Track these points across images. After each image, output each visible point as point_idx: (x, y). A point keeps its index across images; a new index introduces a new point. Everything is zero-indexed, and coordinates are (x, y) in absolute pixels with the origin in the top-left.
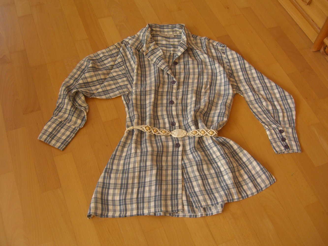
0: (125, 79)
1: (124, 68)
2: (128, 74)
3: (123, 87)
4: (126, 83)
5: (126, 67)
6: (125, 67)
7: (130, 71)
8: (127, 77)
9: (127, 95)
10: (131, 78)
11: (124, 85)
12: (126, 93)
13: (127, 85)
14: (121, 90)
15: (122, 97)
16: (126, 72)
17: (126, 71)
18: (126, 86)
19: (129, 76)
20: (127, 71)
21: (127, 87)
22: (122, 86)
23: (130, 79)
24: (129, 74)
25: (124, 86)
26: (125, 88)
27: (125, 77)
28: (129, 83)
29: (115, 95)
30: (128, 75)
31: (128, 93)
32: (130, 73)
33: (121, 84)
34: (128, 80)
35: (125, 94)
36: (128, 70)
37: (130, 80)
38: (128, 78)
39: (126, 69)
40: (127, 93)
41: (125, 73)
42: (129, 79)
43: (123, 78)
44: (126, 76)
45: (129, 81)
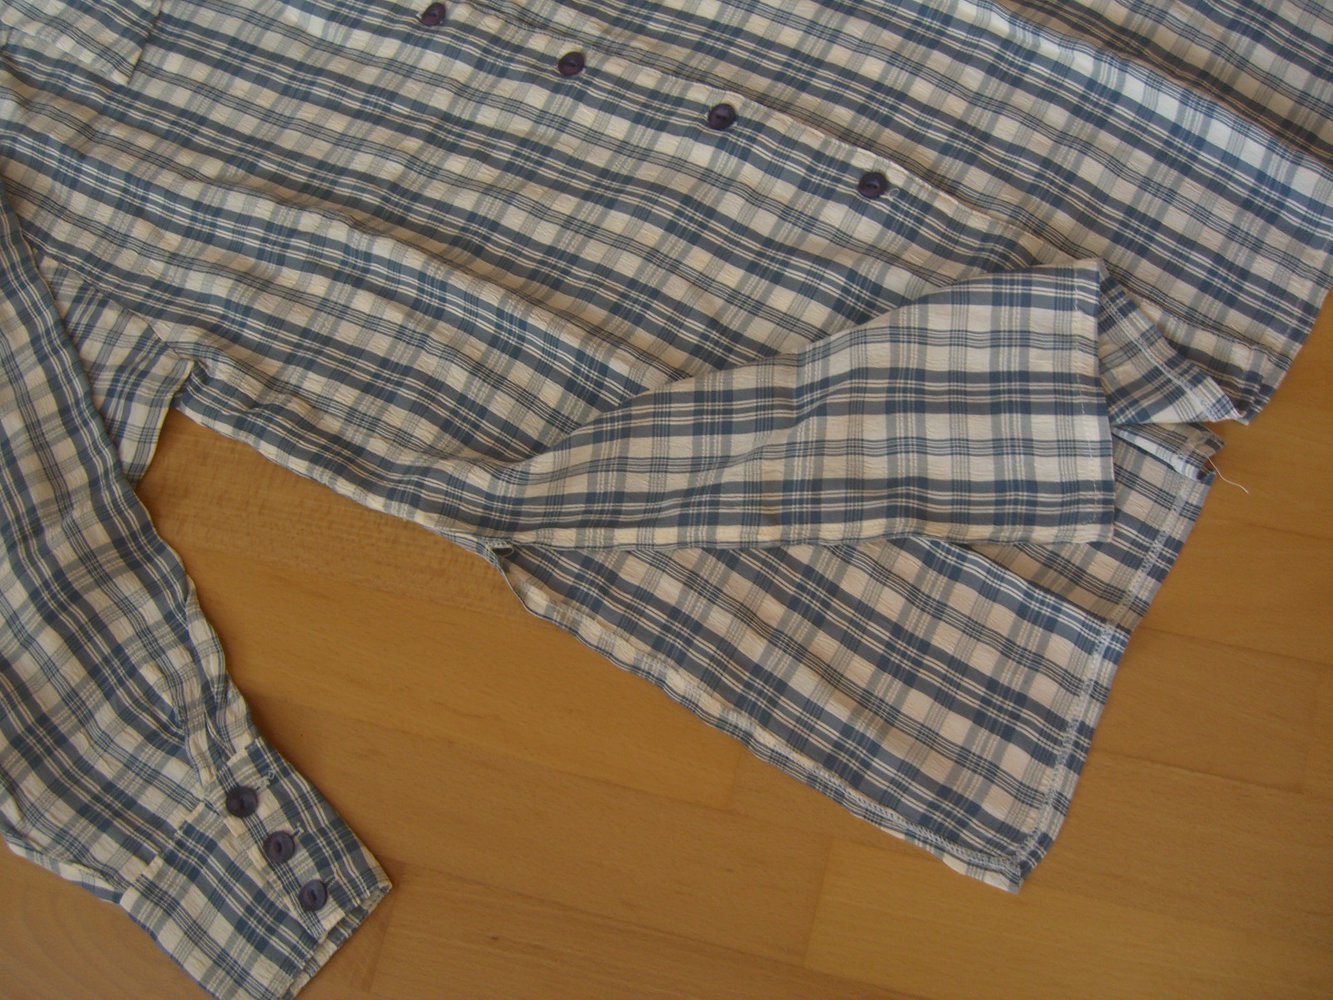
0: (110, 316)
1: (54, 264)
2: (99, 279)
3: (138, 359)
4: (134, 328)
5: (61, 254)
6: (55, 257)
7: (98, 254)
8: (110, 296)
9: (196, 380)
10: (136, 286)
11: (138, 347)
12: (185, 376)
13: (148, 333)
14: (146, 382)
15: (189, 412)
16: (83, 275)
17: (81, 269)
18: (150, 343)
19: (118, 286)
20: (88, 267)
21: (159, 340)
22: (129, 359)
23: (137, 292)
24: (109, 276)
25: (142, 354)
26: (152, 355)
27: (103, 304)
28: (150, 318)
29: (143, 440)
30: (108, 282)
31: (190, 365)
32: (107, 267)
33: (119, 355)
34: (131, 309)
35: (181, 382)
36: (89, 257)
37: (139, 299)
38: (118, 299)
39: (72, 258)
40: (188, 372)
41: (84, 289)
42: (129, 296)
43: (96, 317)
44: (100, 295)
45: (140, 308)
